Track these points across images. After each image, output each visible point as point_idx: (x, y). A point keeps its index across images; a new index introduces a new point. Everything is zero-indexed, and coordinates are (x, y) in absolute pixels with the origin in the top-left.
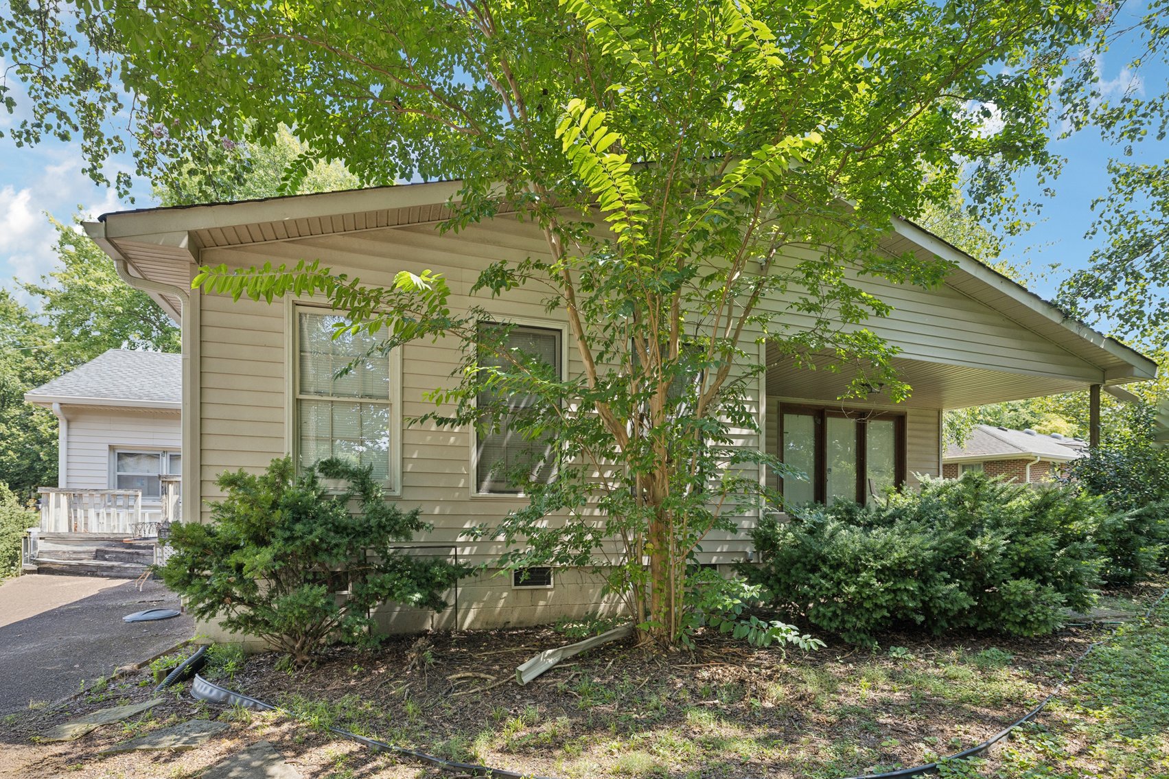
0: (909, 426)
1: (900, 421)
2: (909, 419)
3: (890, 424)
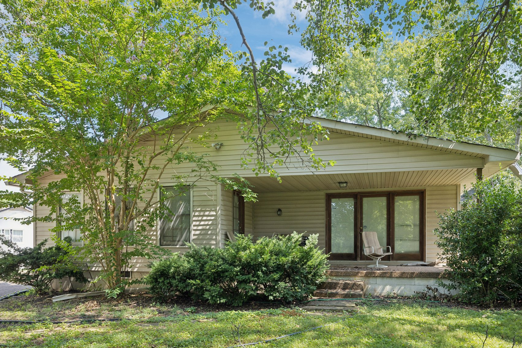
0: (427, 197)
2: (427, 193)
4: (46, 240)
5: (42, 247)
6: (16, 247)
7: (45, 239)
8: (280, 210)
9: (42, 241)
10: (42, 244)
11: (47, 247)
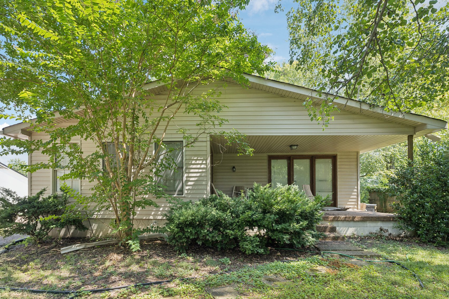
0: (338, 160)
1: (334, 158)
2: (338, 157)
3: (330, 161)
4: (44, 190)
5: (41, 197)
6: (16, 196)
7: (43, 188)
8: (234, 167)
9: (41, 190)
10: (41, 193)
11: (45, 196)
